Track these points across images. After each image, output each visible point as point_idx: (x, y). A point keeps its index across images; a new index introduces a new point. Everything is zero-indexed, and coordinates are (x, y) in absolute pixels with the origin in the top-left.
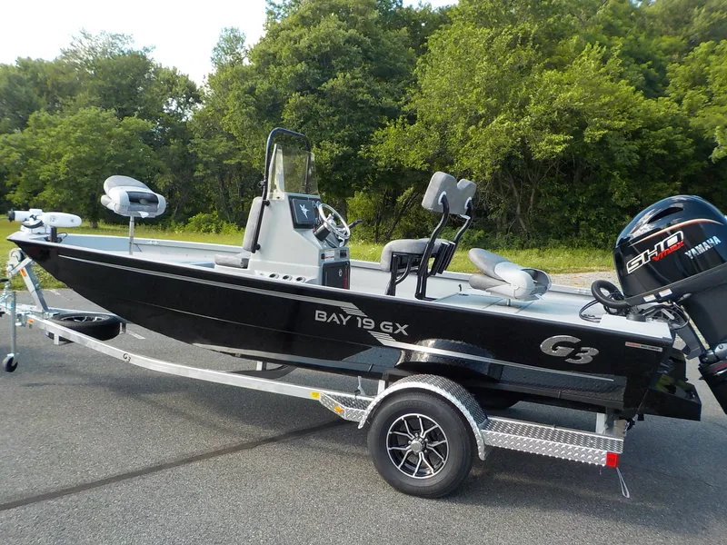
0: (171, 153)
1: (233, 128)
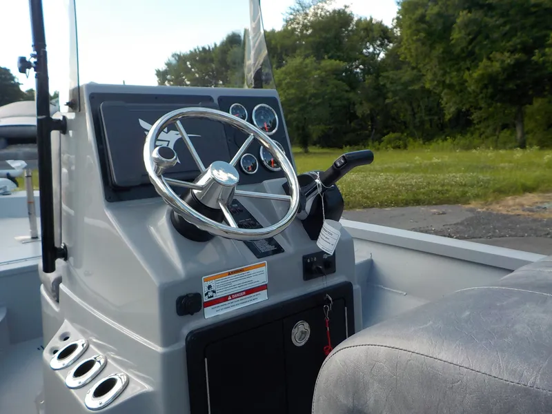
0: (367, 86)
1: (408, 57)
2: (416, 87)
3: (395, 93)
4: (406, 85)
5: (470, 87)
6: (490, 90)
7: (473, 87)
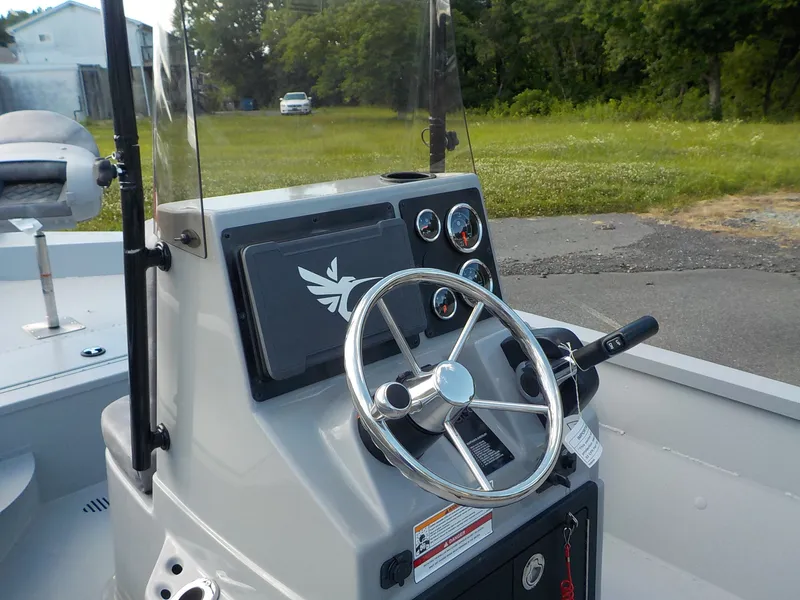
0: (493, 15)
2: (567, 19)
3: (535, 27)
4: (552, 15)
5: (648, 24)
6: (677, 31)
7: (652, 26)
